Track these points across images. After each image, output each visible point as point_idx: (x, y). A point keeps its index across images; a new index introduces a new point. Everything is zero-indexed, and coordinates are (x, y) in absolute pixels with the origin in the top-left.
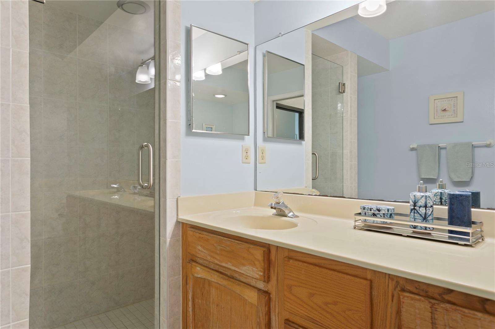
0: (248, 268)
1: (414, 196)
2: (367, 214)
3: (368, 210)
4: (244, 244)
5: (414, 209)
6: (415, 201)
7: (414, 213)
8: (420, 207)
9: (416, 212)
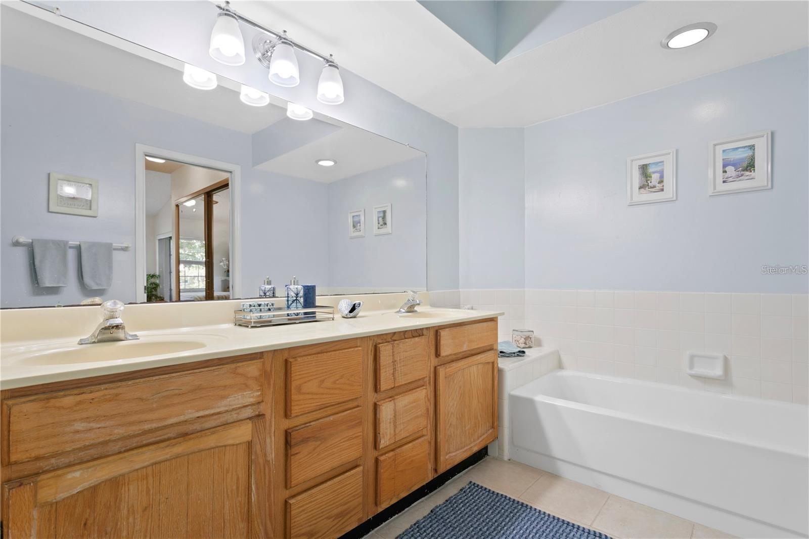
0: (235, 397)
1: (297, 288)
2: (263, 310)
3: (264, 306)
4: (223, 368)
5: (296, 300)
6: (297, 293)
7: (297, 303)
8: (300, 297)
9: (298, 302)
